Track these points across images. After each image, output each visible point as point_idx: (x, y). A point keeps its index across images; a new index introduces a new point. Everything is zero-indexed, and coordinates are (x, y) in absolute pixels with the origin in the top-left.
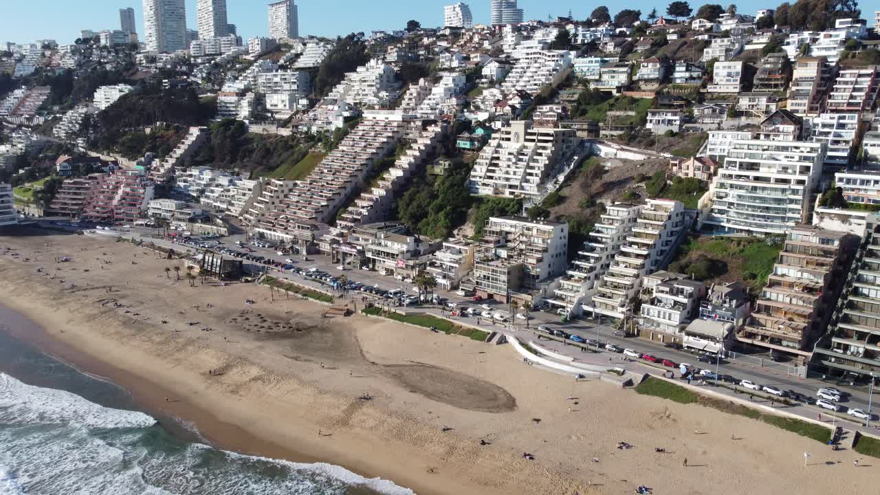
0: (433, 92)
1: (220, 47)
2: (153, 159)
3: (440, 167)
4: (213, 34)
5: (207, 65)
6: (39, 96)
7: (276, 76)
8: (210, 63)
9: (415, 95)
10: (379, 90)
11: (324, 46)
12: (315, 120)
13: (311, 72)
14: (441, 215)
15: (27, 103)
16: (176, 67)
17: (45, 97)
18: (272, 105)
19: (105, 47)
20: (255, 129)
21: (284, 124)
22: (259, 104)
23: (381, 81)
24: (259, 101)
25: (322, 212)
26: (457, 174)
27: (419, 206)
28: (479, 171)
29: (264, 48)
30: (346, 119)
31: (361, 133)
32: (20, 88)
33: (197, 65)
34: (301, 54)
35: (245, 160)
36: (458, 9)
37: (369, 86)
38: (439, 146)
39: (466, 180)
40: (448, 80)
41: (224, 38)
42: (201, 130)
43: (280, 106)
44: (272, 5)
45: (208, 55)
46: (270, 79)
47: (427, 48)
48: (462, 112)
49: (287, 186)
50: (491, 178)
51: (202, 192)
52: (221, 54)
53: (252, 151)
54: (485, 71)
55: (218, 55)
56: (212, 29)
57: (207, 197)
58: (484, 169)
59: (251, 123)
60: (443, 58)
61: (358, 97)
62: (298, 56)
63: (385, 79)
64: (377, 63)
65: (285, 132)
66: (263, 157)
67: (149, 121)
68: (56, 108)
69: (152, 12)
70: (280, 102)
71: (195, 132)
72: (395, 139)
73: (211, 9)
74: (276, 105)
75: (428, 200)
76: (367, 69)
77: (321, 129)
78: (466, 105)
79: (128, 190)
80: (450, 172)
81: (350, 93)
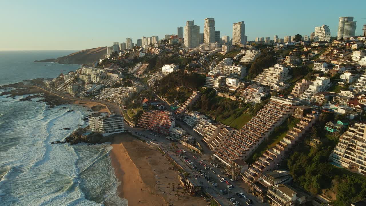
0: (310, 88)
1: (211, 48)
2: (178, 104)
3: (314, 143)
4: (209, 41)
5: (205, 56)
6: (145, 66)
7: (231, 67)
8: (206, 55)
9: (299, 88)
10: (280, 81)
11: (255, 52)
12: (247, 95)
13: (247, 66)
14: (314, 179)
15: (141, 69)
16: (193, 56)
17: (147, 67)
18: (228, 83)
19: (170, 45)
20: (220, 95)
21: (233, 94)
22: (223, 82)
23: (281, 76)
24: (223, 81)
25: (246, 153)
26: (325, 149)
27: (300, 166)
28: (340, 150)
29: (228, 50)
30: (262, 99)
31: (269, 109)
32: (139, 63)
33: (201, 56)
34: (244, 55)
35: (214, 111)
36: (323, 29)
37: (274, 78)
38: (313, 128)
39: (330, 154)
40: (319, 82)
41: (213, 44)
42: (197, 93)
43: (232, 84)
44: (235, 24)
45: (206, 51)
46: (229, 69)
47: (306, 54)
48: (328, 102)
49: (230, 132)
50: (348, 157)
51: (195, 125)
52: (211, 50)
53: (217, 107)
54: (343, 77)
55: (210, 50)
56: (209, 39)
57: (196, 129)
58: (343, 150)
59: (218, 91)
60: (316, 65)
61: (269, 83)
62: (242, 56)
63: (283, 74)
64: (280, 66)
65: (233, 98)
66: (222, 110)
67: (179, 85)
68: (150, 72)
69: (187, 32)
70: (232, 82)
71: (195, 93)
72: (287, 115)
73: (209, 31)
74: (230, 83)
75: (305, 164)
76: (275, 69)
77: (249, 101)
78: (330, 99)
79: (165, 121)
80: (320, 148)
81: (265, 80)
